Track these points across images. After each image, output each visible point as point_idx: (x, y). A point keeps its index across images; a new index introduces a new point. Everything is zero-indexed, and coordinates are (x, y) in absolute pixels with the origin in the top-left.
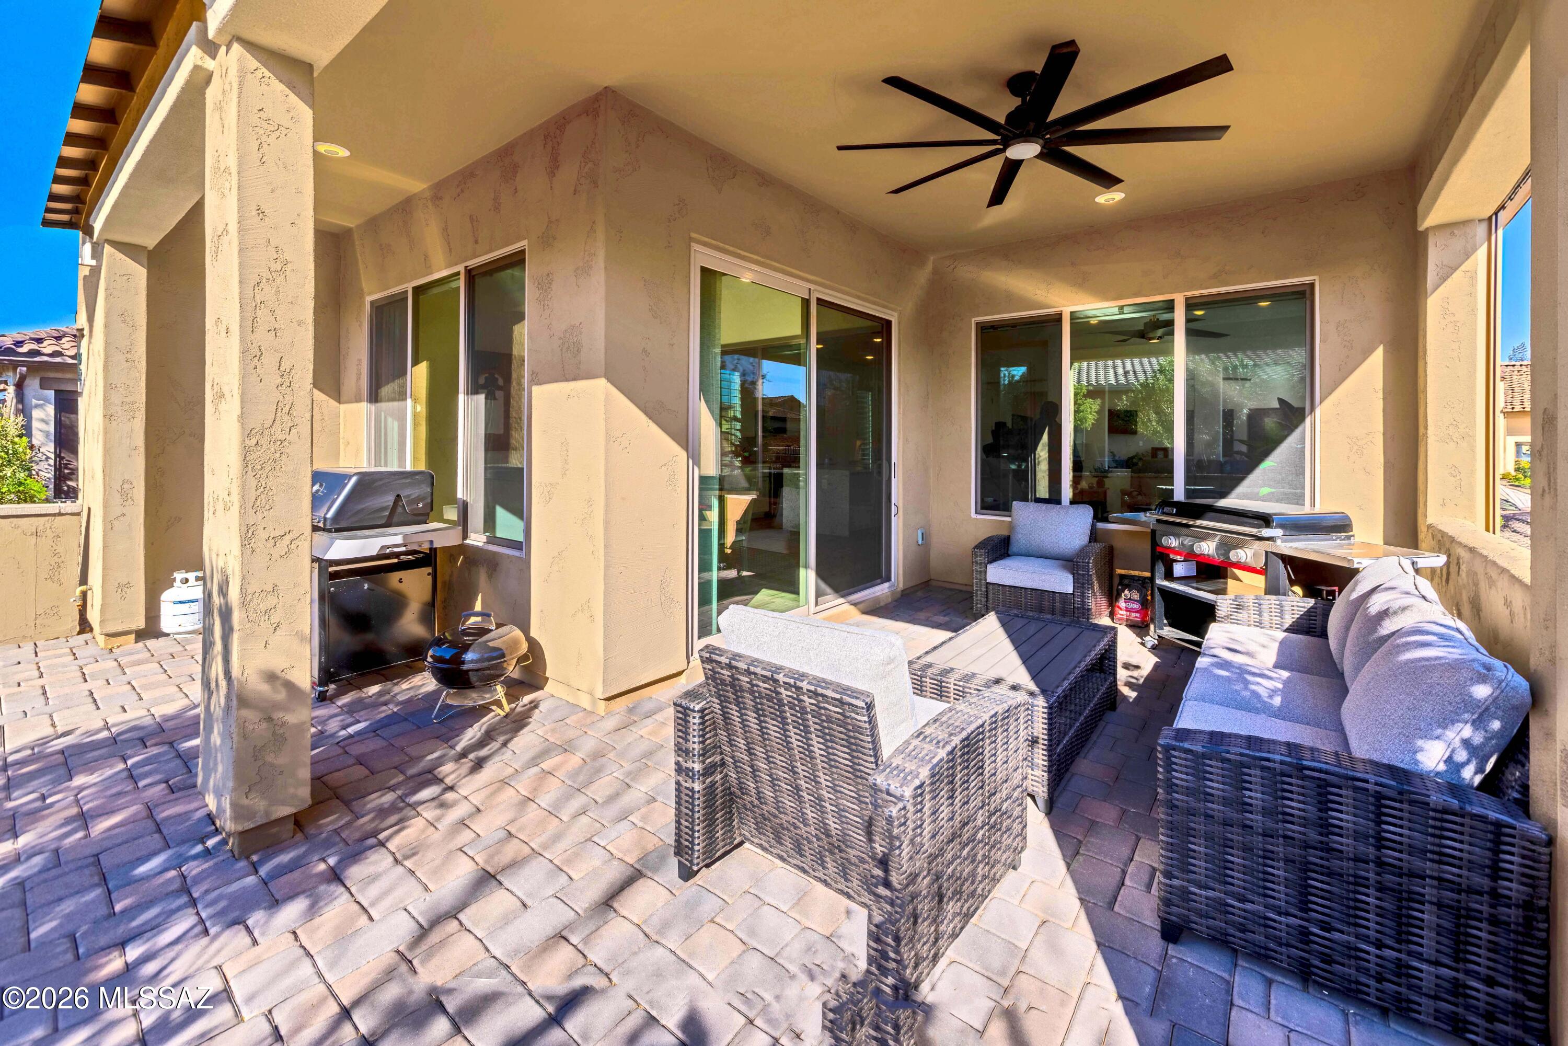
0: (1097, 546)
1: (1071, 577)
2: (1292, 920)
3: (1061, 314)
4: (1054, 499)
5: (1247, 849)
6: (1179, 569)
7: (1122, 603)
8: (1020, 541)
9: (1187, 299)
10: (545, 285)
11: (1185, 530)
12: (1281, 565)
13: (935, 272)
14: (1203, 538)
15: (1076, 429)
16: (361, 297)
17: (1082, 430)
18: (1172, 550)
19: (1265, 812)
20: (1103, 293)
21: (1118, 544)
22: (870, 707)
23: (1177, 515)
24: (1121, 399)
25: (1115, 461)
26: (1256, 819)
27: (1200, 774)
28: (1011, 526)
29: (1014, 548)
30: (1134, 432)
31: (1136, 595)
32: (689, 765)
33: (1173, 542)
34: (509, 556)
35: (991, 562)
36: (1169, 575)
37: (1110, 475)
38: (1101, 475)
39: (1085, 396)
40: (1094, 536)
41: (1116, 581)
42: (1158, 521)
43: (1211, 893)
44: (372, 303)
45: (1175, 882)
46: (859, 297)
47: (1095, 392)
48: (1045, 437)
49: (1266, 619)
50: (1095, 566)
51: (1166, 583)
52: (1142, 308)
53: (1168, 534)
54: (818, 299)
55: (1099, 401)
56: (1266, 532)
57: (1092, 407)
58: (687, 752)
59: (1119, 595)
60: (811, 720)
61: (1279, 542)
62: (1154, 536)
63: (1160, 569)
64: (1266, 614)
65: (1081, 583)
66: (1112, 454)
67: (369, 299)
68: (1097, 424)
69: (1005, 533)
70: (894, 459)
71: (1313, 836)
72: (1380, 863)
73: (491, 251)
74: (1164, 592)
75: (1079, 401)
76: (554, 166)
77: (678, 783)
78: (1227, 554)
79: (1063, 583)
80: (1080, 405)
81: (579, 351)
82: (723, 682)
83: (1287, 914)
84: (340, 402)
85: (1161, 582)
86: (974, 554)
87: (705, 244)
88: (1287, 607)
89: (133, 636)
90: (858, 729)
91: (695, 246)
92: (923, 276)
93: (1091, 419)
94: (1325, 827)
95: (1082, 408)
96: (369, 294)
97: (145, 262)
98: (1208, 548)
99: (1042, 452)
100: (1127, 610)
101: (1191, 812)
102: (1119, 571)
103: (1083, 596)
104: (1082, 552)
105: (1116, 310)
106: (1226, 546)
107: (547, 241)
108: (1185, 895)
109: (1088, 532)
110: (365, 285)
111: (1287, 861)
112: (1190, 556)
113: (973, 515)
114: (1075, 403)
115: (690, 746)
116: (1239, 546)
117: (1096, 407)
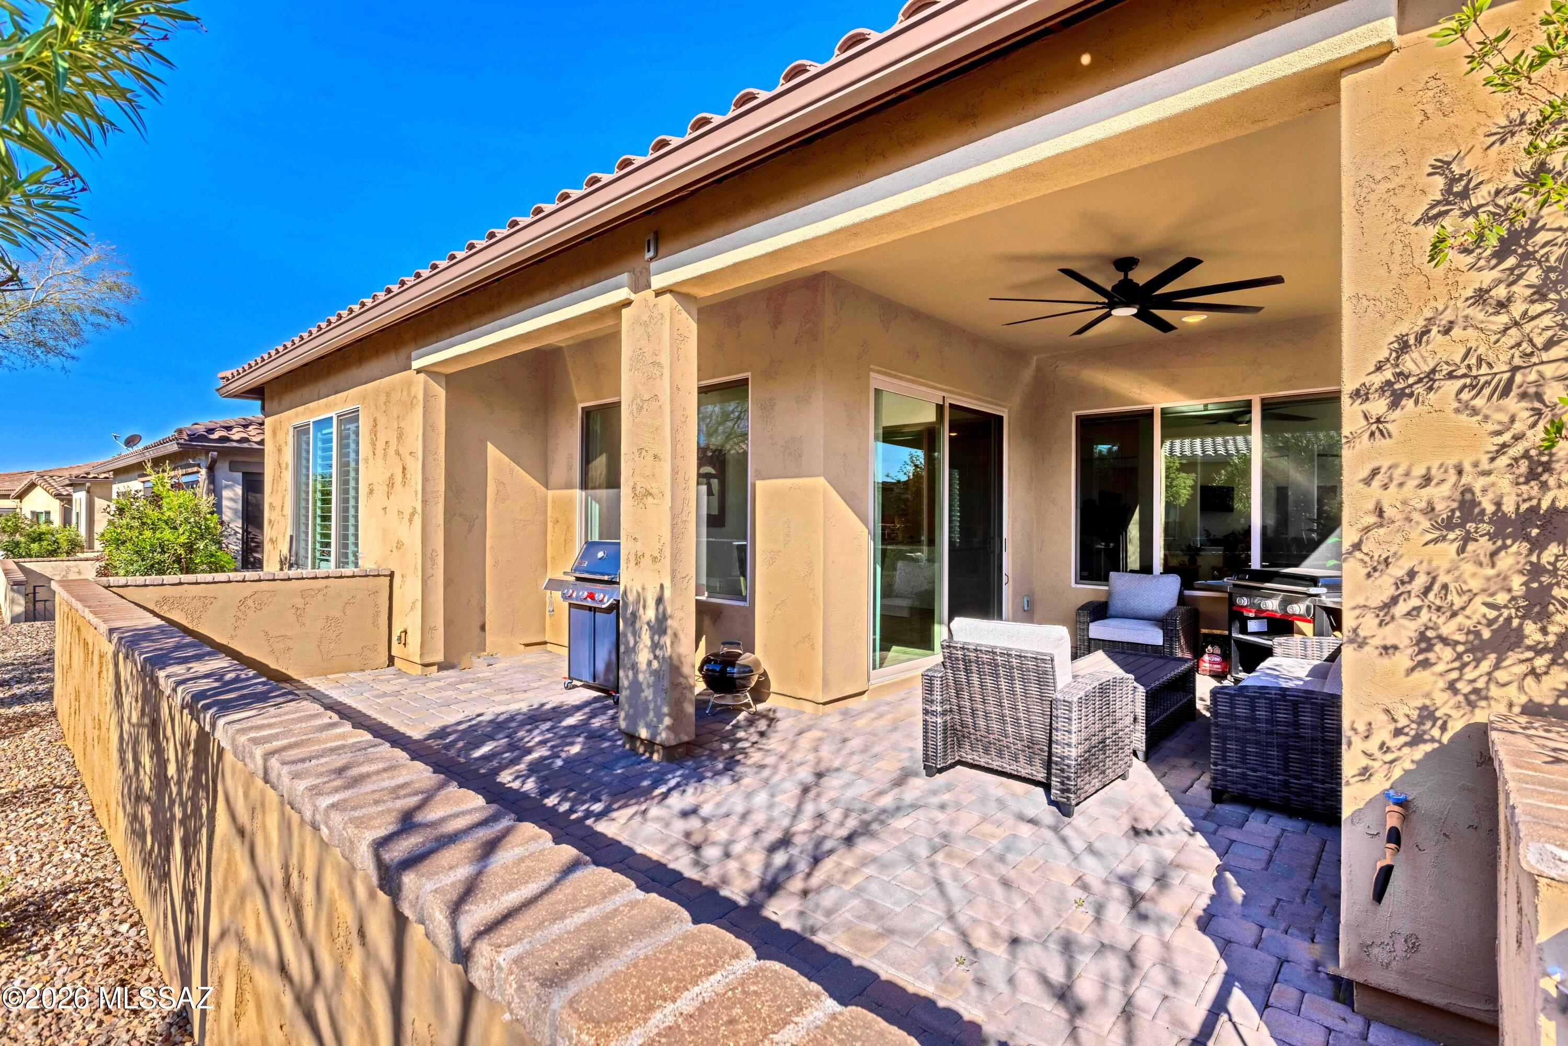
0: (1183, 609)
1: (1161, 632)
2: (1280, 778)
3: (1152, 410)
4: (1146, 568)
5: (1257, 743)
6: (1253, 626)
7: (1206, 658)
8: (1117, 605)
9: (1263, 400)
10: (767, 407)
11: (1255, 592)
12: (1325, 615)
13: (1039, 369)
14: (1269, 597)
15: (1169, 506)
16: (574, 403)
17: (1175, 506)
18: (1243, 607)
19: (1268, 721)
20: (1190, 393)
21: (1202, 608)
22: (1052, 660)
23: (1250, 580)
24: (1219, 473)
25: (1209, 540)
26: (1262, 726)
27: (1233, 705)
28: (1109, 594)
29: (1112, 610)
30: (1231, 509)
31: (1217, 650)
32: (934, 708)
33: (1244, 601)
34: (732, 606)
35: (1092, 621)
36: (1244, 630)
37: (1203, 553)
38: (1193, 552)
39: (1178, 470)
40: (1182, 600)
41: (1201, 639)
42: (1235, 585)
43: (1238, 770)
44: (583, 408)
45: (1219, 768)
46: (978, 399)
47: (1188, 465)
48: (1136, 516)
49: (1309, 653)
50: (1182, 623)
51: (1241, 636)
52: (1224, 406)
53: (1242, 596)
54: (951, 405)
55: (1193, 475)
56: (1313, 590)
57: (1187, 484)
58: (932, 702)
59: (1204, 653)
60: (1016, 673)
61: (1323, 598)
62: (1231, 601)
63: (1237, 625)
64: (1309, 649)
65: (1169, 636)
66: (1207, 533)
67: (580, 406)
68: (1191, 501)
69: (1103, 599)
70: (1005, 535)
71: (1291, 730)
72: (1324, 740)
73: (714, 377)
74: (1239, 642)
75: (1172, 475)
76: (776, 322)
77: (925, 721)
78: (1285, 609)
79: (1155, 637)
80: (1173, 479)
81: (800, 456)
82: (957, 659)
83: (1278, 775)
84: (547, 487)
85: (1236, 635)
86: (1078, 614)
87: (878, 372)
88: (1325, 645)
89: (436, 667)
90: (1045, 673)
91: (873, 375)
92: (1027, 375)
93: (1185, 494)
94: (1296, 725)
95: (1175, 483)
96: (582, 402)
97: (444, 384)
98: (1272, 605)
99: (1134, 531)
100: (1210, 662)
101: (1227, 727)
102: (1204, 631)
103: (1171, 647)
104: (1171, 613)
105: (1202, 407)
106: (1286, 602)
107: (770, 373)
108: (1224, 772)
109: (1176, 597)
110: (577, 394)
111: (1278, 746)
112: (1260, 614)
113: (1073, 585)
114: (1167, 477)
115: (934, 697)
116: (1296, 601)
117: (1190, 482)
